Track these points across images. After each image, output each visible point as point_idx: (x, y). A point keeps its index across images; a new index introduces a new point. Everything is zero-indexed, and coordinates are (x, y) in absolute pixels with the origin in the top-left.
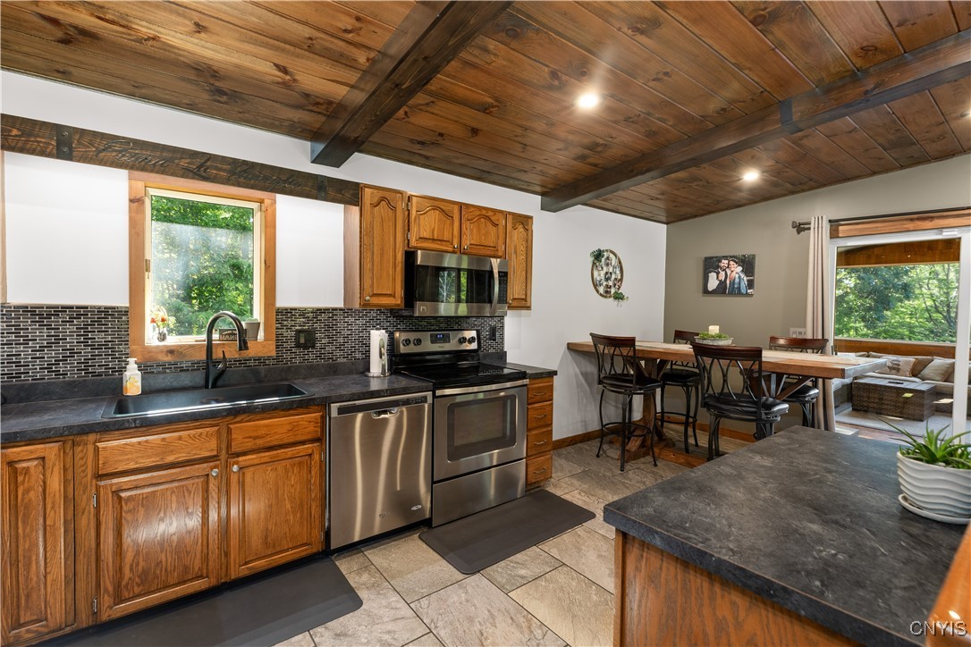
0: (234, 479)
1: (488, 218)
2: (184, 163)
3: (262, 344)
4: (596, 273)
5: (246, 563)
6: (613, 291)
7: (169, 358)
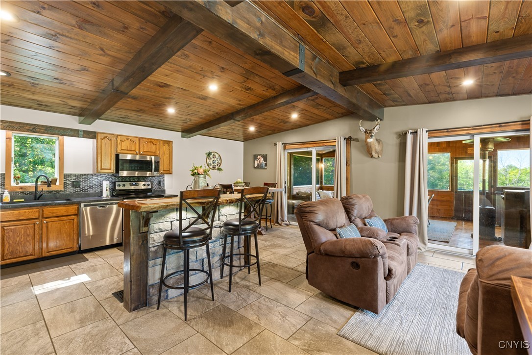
0: (44, 225)
1: (152, 142)
2: (27, 128)
3: (58, 186)
4: (208, 161)
5: (49, 252)
6: (217, 167)
7: (21, 190)
